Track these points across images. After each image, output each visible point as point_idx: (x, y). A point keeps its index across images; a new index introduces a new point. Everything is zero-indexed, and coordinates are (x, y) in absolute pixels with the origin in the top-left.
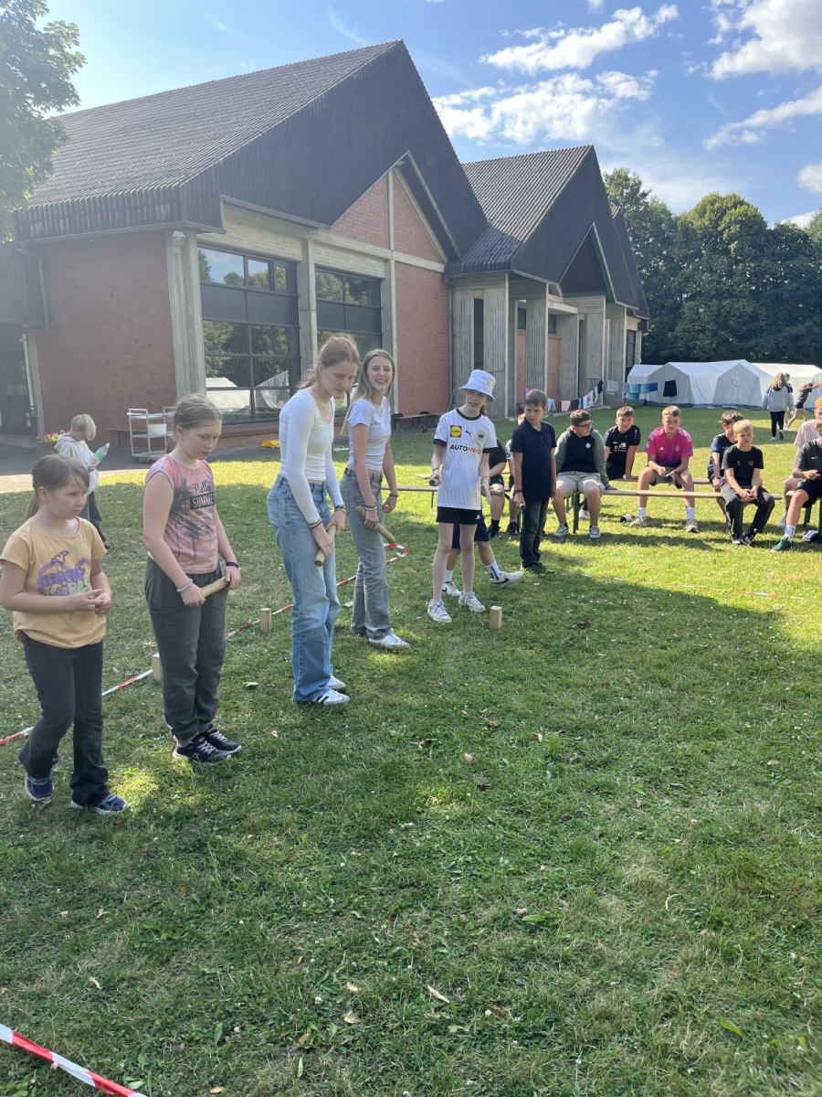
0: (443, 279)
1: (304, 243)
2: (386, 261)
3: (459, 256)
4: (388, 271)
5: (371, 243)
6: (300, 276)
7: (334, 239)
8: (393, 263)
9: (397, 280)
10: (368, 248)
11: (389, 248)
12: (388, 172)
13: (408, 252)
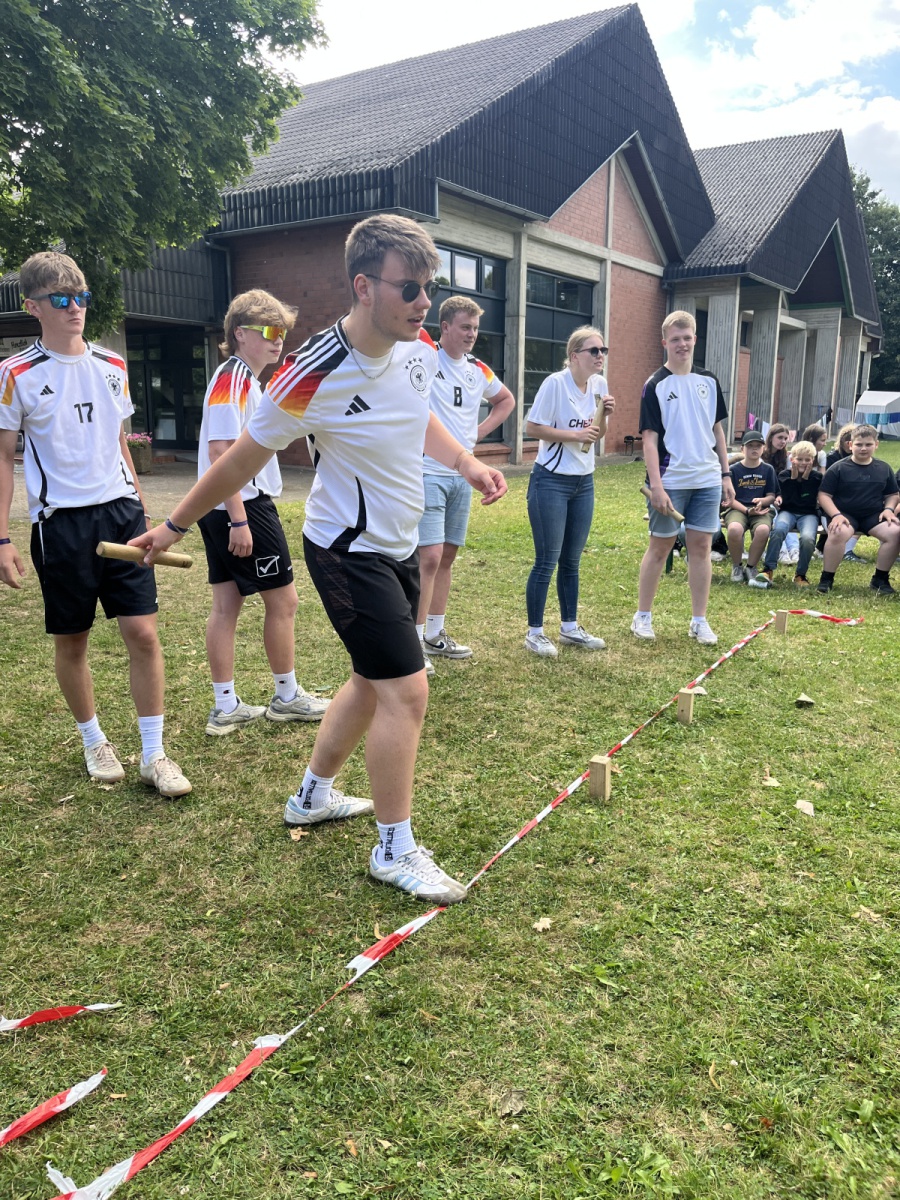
0: (661, 284)
1: (518, 239)
2: (602, 261)
3: (682, 257)
5: (588, 239)
6: (509, 278)
7: (548, 233)
8: (609, 264)
9: (613, 284)
10: (584, 246)
11: (606, 246)
12: (612, 157)
13: (626, 251)
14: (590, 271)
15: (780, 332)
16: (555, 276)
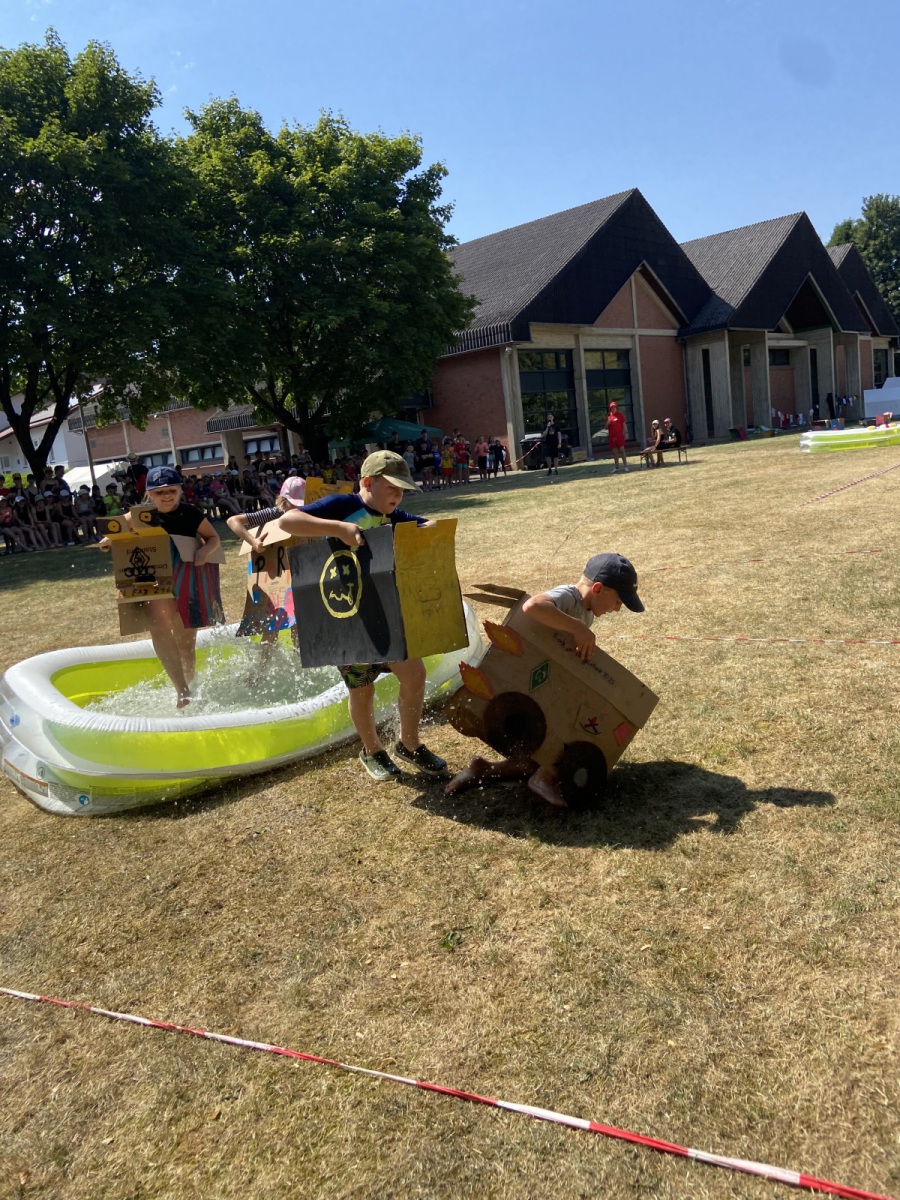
1: (577, 337)
2: (633, 336)
3: (688, 322)
4: (634, 343)
5: (621, 327)
6: (575, 358)
7: (595, 330)
8: (637, 338)
9: (641, 348)
10: (618, 331)
11: (634, 327)
12: (632, 277)
13: (648, 327)
14: (625, 344)
16: (603, 351)
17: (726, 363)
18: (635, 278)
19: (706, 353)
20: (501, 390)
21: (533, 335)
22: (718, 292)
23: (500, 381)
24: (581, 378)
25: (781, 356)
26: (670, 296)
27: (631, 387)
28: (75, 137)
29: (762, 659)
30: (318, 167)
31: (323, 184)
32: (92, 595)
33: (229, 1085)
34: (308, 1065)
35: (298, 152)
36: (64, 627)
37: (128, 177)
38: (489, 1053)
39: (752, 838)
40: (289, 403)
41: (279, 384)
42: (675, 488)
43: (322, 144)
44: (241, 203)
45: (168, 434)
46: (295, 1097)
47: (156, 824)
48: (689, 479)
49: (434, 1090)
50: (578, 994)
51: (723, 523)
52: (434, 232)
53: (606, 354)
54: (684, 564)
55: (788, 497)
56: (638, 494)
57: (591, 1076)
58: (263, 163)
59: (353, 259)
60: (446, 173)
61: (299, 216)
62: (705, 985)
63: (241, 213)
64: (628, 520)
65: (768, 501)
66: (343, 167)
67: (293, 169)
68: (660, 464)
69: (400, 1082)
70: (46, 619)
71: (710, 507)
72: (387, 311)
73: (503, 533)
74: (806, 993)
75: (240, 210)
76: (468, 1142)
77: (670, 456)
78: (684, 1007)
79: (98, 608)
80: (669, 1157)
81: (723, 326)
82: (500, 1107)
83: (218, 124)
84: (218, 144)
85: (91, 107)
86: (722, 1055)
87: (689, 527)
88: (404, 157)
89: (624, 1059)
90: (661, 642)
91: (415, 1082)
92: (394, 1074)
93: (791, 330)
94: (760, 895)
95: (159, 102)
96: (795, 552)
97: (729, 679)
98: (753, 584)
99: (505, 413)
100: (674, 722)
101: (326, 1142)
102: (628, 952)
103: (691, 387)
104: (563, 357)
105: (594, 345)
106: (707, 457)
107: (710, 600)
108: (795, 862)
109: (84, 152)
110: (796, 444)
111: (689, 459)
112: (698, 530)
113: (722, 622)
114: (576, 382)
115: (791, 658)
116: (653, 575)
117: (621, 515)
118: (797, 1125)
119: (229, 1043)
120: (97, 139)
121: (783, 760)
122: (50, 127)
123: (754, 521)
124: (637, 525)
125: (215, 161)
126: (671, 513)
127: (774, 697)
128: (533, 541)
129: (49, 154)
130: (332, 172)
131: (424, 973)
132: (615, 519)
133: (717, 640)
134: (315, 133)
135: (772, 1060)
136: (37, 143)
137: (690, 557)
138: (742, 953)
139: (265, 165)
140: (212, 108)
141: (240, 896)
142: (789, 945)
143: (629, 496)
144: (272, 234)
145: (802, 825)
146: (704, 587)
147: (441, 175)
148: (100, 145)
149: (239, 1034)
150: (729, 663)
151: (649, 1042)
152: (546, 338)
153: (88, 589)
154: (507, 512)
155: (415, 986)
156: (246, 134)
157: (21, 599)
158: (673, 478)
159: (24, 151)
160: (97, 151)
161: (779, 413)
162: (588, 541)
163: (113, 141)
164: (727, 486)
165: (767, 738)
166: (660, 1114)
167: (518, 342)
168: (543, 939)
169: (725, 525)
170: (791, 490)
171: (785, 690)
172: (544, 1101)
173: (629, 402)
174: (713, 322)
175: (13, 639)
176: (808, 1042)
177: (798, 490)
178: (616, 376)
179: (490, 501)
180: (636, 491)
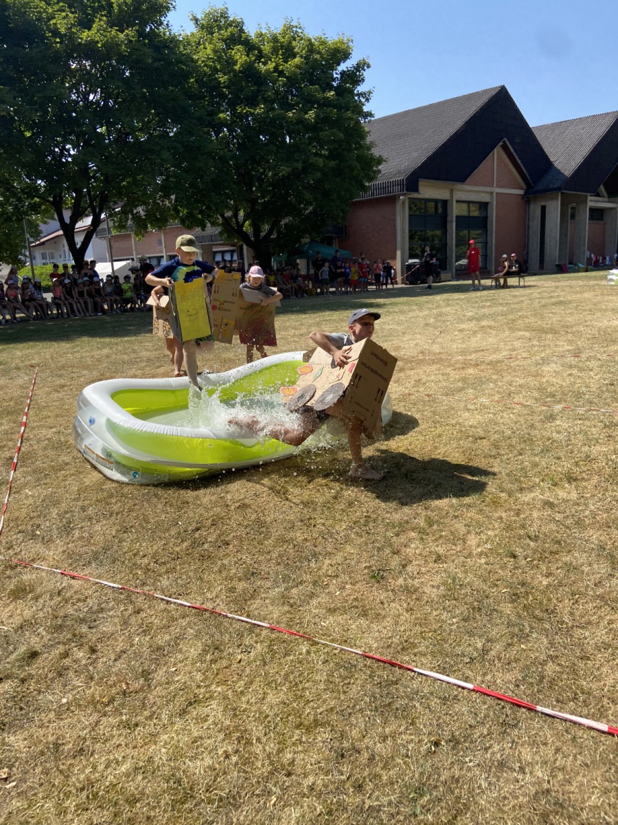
0: (523, 198)
1: (452, 191)
2: (492, 193)
3: (533, 185)
4: (492, 198)
5: (484, 186)
6: (449, 207)
7: (466, 187)
8: (495, 194)
9: (497, 202)
10: (482, 188)
11: (493, 186)
12: (495, 150)
13: (503, 187)
14: (485, 198)
15: (590, 209)
16: (469, 203)
17: (557, 215)
18: (497, 152)
19: (543, 208)
20: (394, 226)
21: (421, 188)
22: (556, 164)
23: (394, 220)
24: (452, 222)
25: (597, 214)
26: (521, 165)
27: (487, 231)
28: (117, 30)
29: (581, 422)
30: (280, 59)
31: (282, 71)
32: (119, 348)
33: (245, 645)
34: (293, 637)
35: (267, 48)
36: (105, 367)
37: (150, 61)
38: (406, 641)
39: (575, 533)
40: (247, 227)
41: (241, 213)
42: (517, 303)
43: (284, 42)
44: (225, 82)
45: (161, 244)
46: (286, 655)
47: (182, 492)
48: (526, 297)
49: (373, 658)
50: (462, 613)
51: (552, 329)
52: (358, 109)
53: (471, 205)
54: (524, 355)
55: (599, 314)
56: (489, 306)
57: (473, 660)
58: (242, 54)
59: (300, 126)
60: (368, 67)
61: (264, 94)
62: (545, 615)
63: (224, 90)
64: (483, 323)
65: (584, 316)
66: (297, 60)
67: (263, 60)
68: (505, 286)
69: (351, 652)
70: (92, 361)
71: (542, 318)
72: (321, 166)
73: (395, 326)
74: (611, 626)
75: (224, 88)
76: (396, 689)
77: (512, 281)
78: (532, 628)
79: (126, 357)
80: (524, 710)
81: (559, 189)
82: (415, 672)
83: (213, 24)
84: (211, 40)
85: (128, 9)
86: (557, 657)
87: (528, 331)
88: (340, 54)
89: (493, 653)
90: (510, 405)
91: (361, 653)
92: (347, 647)
93: (606, 195)
94: (581, 566)
95: (174, 7)
96: (604, 352)
97: (558, 432)
98: (575, 371)
99: (396, 243)
100: (520, 457)
101: (308, 681)
102: (493, 593)
103: (531, 232)
104: (440, 205)
105: (464, 198)
106: (539, 283)
107: (544, 380)
108: (604, 549)
109: (121, 41)
110: (605, 278)
111: (526, 284)
112: (534, 333)
113: (553, 396)
114: (448, 224)
115: (602, 422)
116: (503, 361)
117: (479, 320)
118: (605, 701)
119: (242, 621)
120: (131, 32)
121: (596, 486)
122: (100, 22)
123: (574, 329)
124: (490, 327)
125: (209, 51)
126: (514, 320)
127: (590, 447)
128: (416, 333)
129: (98, 42)
130: (289, 63)
131: (362, 593)
132: (474, 322)
133: (549, 407)
134: (280, 34)
135: (589, 662)
136: (90, 33)
137: (529, 351)
138: (569, 600)
139: (243, 56)
140: (210, 13)
141: (240, 539)
142: (602, 597)
143: (483, 307)
144: (246, 106)
145: (610, 527)
146: (540, 371)
147: (365, 68)
148: (133, 37)
149: (248, 616)
150: (558, 422)
151: (509, 644)
152: (429, 191)
153: (116, 344)
154: (397, 313)
155: (356, 599)
156: (231, 32)
157: (73, 348)
158: (515, 296)
159: (82, 39)
160: (131, 41)
161: (592, 255)
162: (456, 335)
163: (141, 33)
164: (554, 304)
165: (584, 472)
166: (518, 686)
167: (409, 193)
168: (437, 580)
169: (553, 331)
170: (600, 310)
171: (598, 442)
172: (443, 671)
173: (484, 240)
174: (551, 186)
175: (73, 373)
176: (613, 654)
177: (605, 310)
178: (477, 221)
179: (384, 304)
180: (488, 304)
